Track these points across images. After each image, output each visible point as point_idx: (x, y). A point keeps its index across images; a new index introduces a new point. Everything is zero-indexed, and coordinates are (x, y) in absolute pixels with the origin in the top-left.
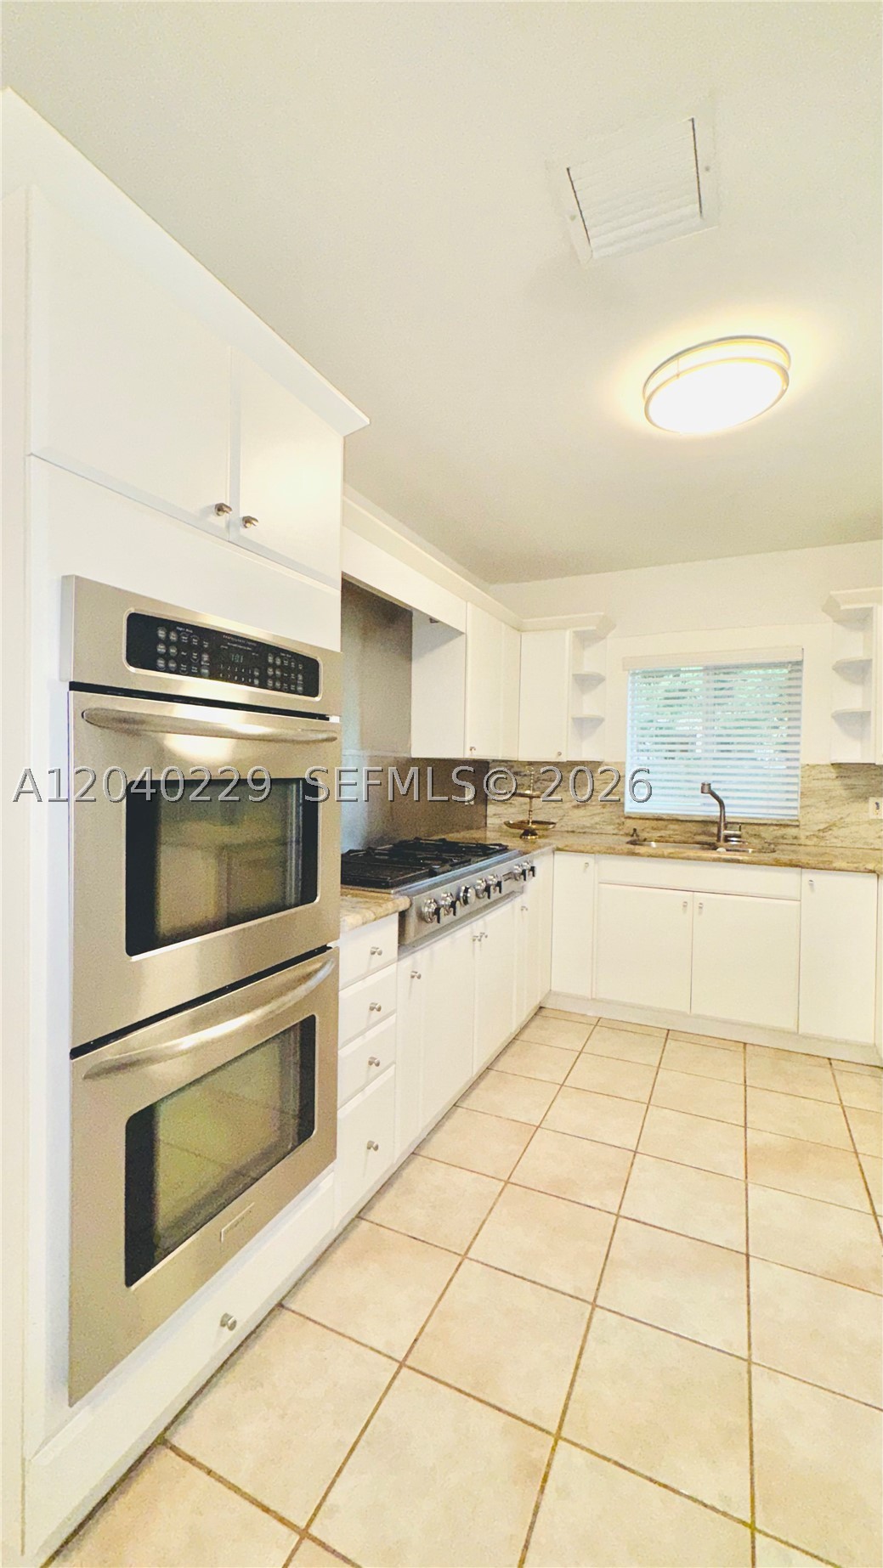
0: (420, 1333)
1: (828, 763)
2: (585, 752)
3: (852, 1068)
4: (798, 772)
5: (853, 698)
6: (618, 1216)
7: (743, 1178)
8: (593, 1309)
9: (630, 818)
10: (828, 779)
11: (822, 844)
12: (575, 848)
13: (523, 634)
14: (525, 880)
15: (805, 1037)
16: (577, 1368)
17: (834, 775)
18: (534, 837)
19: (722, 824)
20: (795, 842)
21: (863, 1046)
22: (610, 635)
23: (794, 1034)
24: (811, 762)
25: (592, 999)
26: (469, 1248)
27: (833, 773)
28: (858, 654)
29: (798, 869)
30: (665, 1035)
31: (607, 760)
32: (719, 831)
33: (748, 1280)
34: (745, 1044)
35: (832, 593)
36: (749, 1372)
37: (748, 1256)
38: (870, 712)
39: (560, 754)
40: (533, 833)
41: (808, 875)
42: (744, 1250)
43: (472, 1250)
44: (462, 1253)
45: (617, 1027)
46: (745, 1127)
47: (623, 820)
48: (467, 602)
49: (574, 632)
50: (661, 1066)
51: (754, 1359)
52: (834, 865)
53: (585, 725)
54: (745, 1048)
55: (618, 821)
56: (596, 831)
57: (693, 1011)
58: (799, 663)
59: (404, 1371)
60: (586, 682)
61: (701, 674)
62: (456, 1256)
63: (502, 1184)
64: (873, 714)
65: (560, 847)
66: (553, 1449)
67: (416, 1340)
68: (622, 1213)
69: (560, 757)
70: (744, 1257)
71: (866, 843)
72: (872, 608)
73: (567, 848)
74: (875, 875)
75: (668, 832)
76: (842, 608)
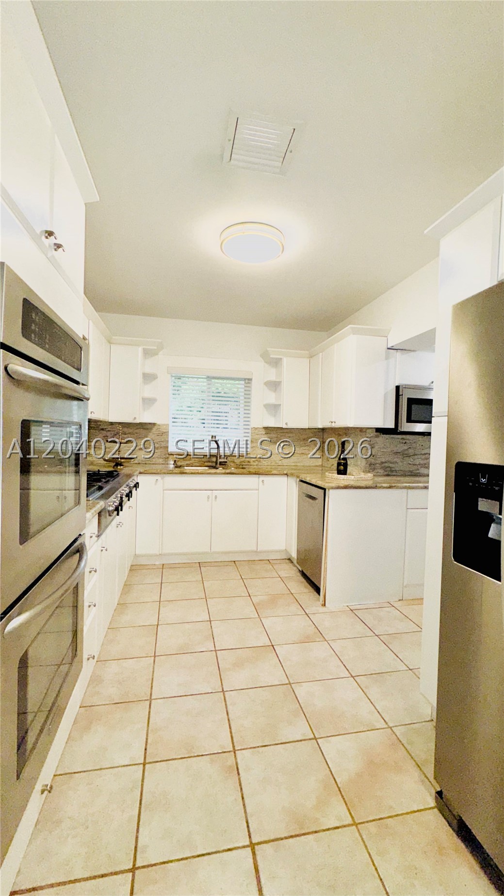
0: (146, 745)
1: (262, 427)
2: (145, 418)
3: (279, 561)
4: (249, 431)
5: (272, 398)
6: (216, 651)
7: (258, 617)
8: (224, 694)
9: (172, 454)
10: (262, 434)
11: (260, 464)
12: (150, 471)
13: (111, 345)
14: (136, 490)
15: (260, 552)
16: (229, 720)
17: (264, 433)
18: (122, 467)
19: (218, 456)
20: (249, 464)
21: (280, 551)
22: (161, 353)
23: (255, 552)
24: (256, 427)
25: (160, 554)
26: (151, 695)
27: (263, 430)
28: (273, 377)
29: (258, 475)
30: (198, 566)
31: (158, 422)
32: (217, 460)
33: (277, 655)
34: (234, 561)
35: (268, 349)
36: (292, 687)
37: (273, 646)
38: (280, 405)
39: (135, 418)
40: (121, 465)
41: (262, 478)
42: (271, 644)
43: (153, 695)
44: (149, 698)
45: (173, 567)
46: (250, 596)
47: (167, 456)
48: (89, 320)
49: (143, 349)
50: (204, 579)
51: (292, 682)
52: (273, 472)
53: (148, 402)
54: (235, 563)
55: (165, 456)
56: (153, 463)
57: (212, 551)
58: (250, 380)
59: (147, 766)
60: (148, 378)
61: (205, 380)
62: (146, 701)
63: (153, 658)
64: (282, 405)
65: (141, 471)
66: (235, 756)
67: (146, 749)
68: (217, 649)
69: (135, 420)
70: (272, 647)
71: (276, 463)
72: (281, 359)
73: (146, 472)
74: (286, 476)
75: (191, 462)
76: (271, 356)
